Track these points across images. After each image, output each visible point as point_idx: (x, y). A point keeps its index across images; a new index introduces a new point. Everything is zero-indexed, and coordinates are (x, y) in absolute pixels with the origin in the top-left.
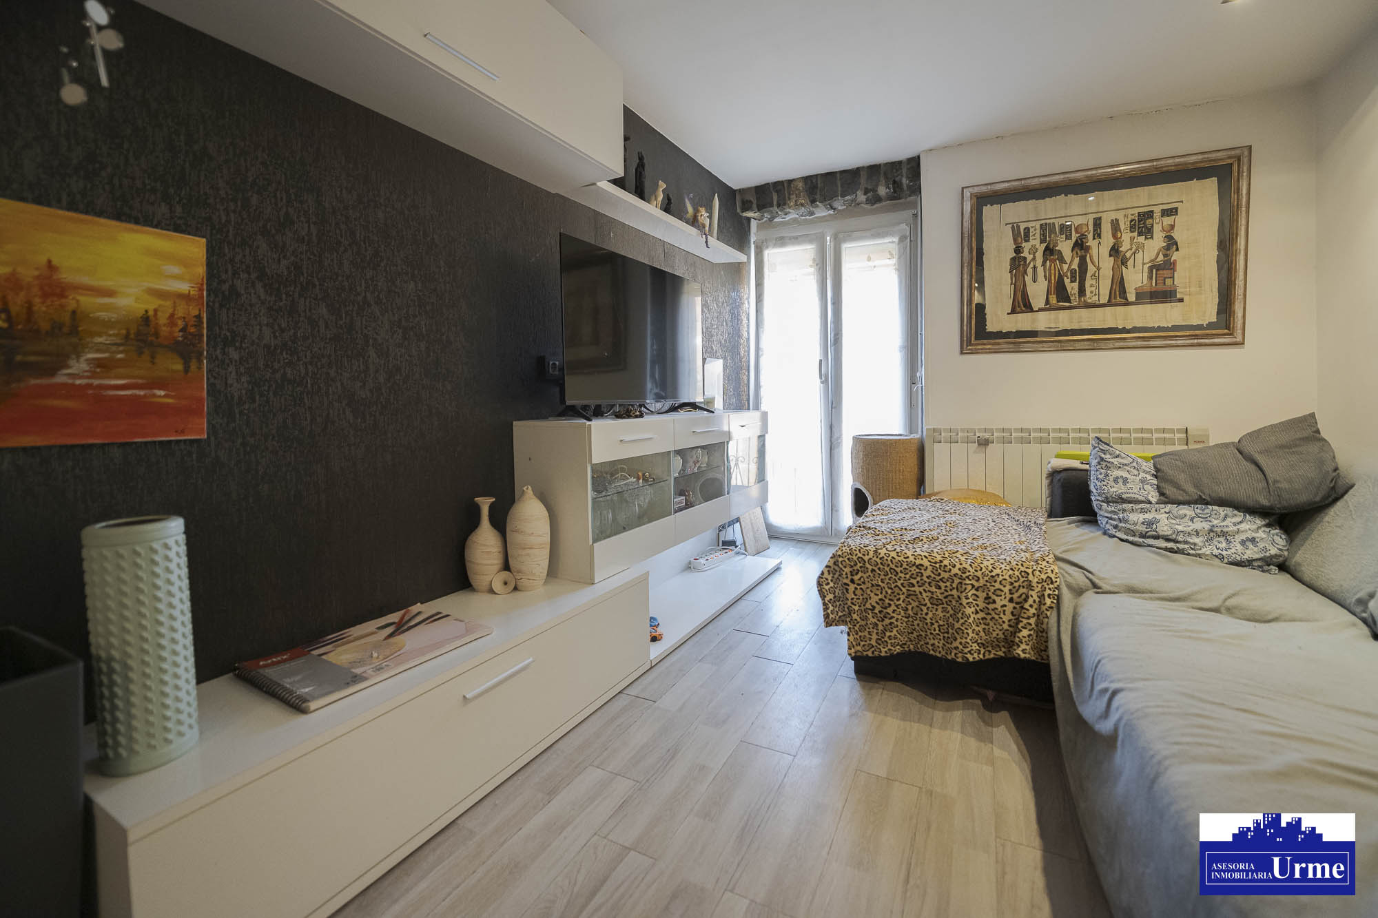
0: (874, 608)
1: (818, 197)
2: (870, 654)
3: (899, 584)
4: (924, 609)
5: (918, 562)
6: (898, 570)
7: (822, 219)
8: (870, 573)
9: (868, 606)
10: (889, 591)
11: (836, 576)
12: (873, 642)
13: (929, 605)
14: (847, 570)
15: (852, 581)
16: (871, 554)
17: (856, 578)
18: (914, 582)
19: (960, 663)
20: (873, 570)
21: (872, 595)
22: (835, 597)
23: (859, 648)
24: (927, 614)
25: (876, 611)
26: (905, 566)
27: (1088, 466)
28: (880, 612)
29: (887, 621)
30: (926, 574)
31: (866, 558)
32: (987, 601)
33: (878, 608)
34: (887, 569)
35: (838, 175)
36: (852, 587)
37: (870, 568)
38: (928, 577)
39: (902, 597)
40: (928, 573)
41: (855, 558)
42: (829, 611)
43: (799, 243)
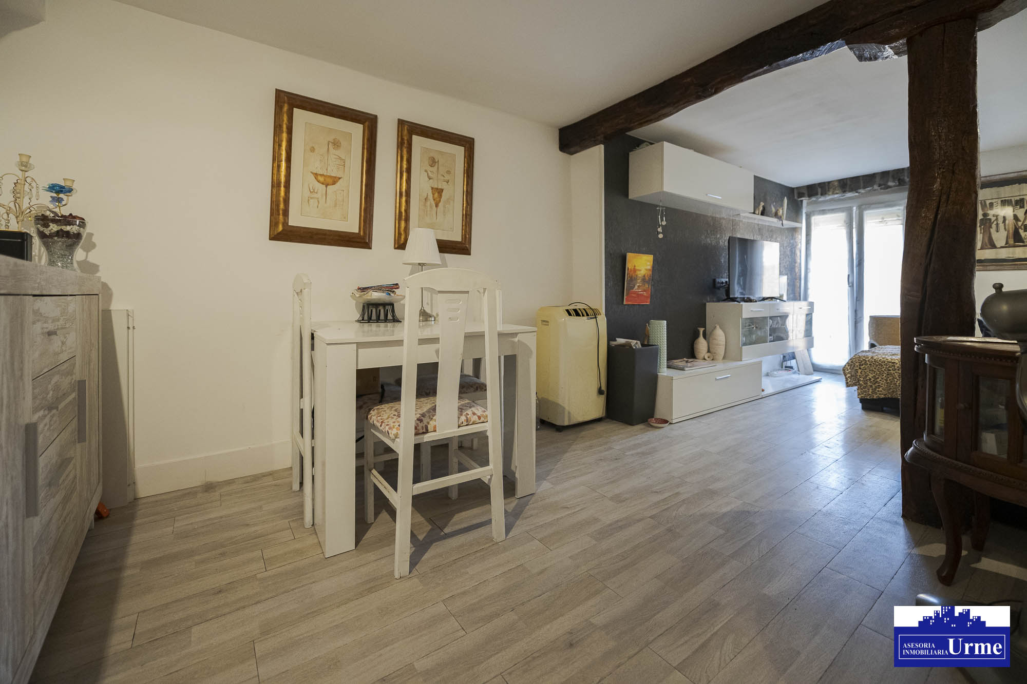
0: (870, 379)
1: (847, 189)
2: (868, 397)
3: (883, 369)
4: (896, 380)
5: (892, 361)
6: (883, 364)
8: (869, 365)
9: (868, 378)
10: (878, 372)
11: (852, 367)
12: (870, 393)
13: (898, 378)
14: (858, 364)
15: (860, 368)
16: (870, 358)
17: (862, 367)
18: (891, 369)
20: (870, 364)
21: (870, 374)
22: (851, 375)
23: (862, 395)
24: (897, 382)
25: (872, 380)
26: (886, 362)
28: (874, 381)
29: (877, 384)
30: (896, 366)
31: (867, 359)
33: (872, 379)
34: (877, 364)
35: (861, 178)
36: (860, 371)
37: (869, 363)
38: (898, 367)
39: (885, 375)
41: (861, 359)
42: (848, 381)
43: (835, 213)
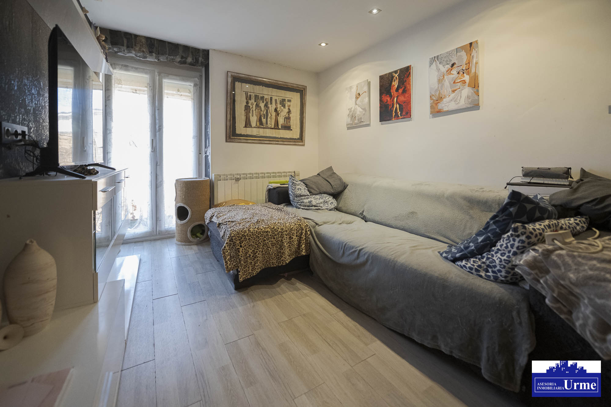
0: (250, 255)
1: (154, 50)
2: (249, 277)
3: (260, 242)
4: (269, 249)
5: (266, 230)
6: (259, 236)
7: (150, 63)
8: (248, 241)
9: (248, 255)
10: (256, 246)
11: (231, 247)
12: (250, 271)
13: (271, 247)
14: (238, 242)
15: (241, 246)
16: (247, 231)
17: (242, 244)
18: (265, 239)
19: (285, 265)
20: (249, 239)
21: (249, 250)
22: (231, 257)
23: (244, 276)
24: (270, 251)
25: (251, 256)
26: (261, 233)
27: (288, 185)
28: (253, 256)
29: (256, 259)
30: (269, 234)
31: (246, 234)
32: (290, 239)
33: (252, 255)
34: (255, 236)
35: (167, 44)
36: (241, 250)
37: (248, 238)
38: (270, 236)
39: (261, 247)
40: (270, 233)
41: (241, 236)
42: (228, 265)
43: (139, 72)
